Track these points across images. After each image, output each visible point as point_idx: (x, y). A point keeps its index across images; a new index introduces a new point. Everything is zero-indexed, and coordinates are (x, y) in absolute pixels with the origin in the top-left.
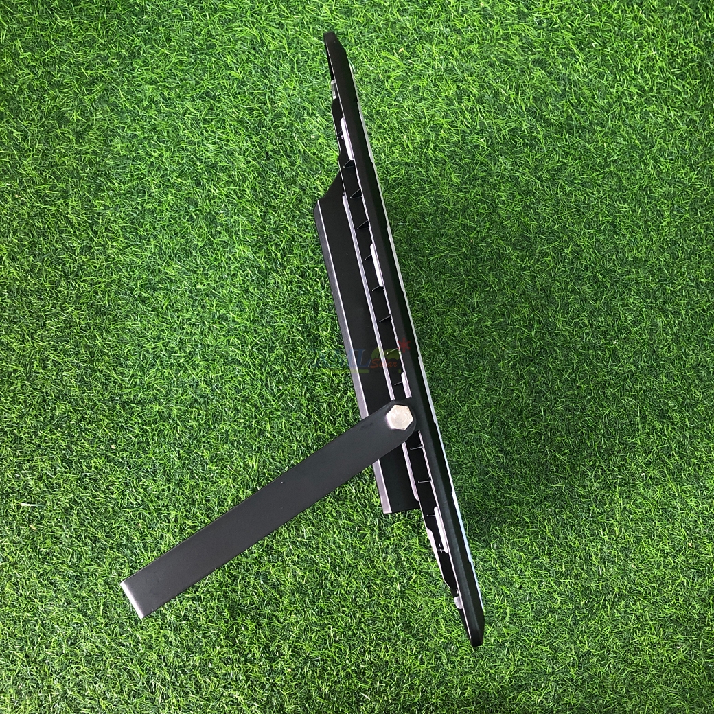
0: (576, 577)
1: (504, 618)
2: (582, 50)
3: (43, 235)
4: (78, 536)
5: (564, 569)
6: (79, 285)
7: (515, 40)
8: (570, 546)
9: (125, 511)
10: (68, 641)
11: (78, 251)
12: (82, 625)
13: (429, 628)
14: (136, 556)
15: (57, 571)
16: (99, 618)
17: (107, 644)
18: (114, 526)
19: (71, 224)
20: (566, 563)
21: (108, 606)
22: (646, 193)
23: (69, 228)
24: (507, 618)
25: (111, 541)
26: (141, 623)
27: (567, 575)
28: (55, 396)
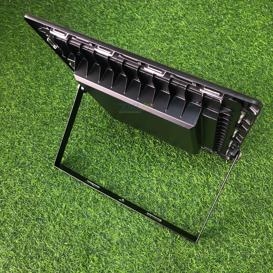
0: (262, 238)
1: (226, 259)
2: (234, 41)
3: (29, 99)
4: (19, 214)
5: (255, 234)
6: (39, 115)
7: (209, 39)
8: (256, 223)
9: (42, 203)
10: (4, 266)
11: (41, 104)
12: (12, 258)
13: (188, 264)
14: (44, 223)
15: (6, 230)
16: (21, 254)
17: (23, 268)
18: (36, 210)
19: (40, 95)
20: (256, 231)
21: (27, 249)
22: (267, 82)
23: (39, 96)
24: (228, 260)
25: (34, 216)
26: (41, 257)
27: (257, 237)
28: (21, 155)
